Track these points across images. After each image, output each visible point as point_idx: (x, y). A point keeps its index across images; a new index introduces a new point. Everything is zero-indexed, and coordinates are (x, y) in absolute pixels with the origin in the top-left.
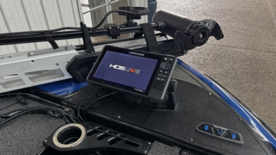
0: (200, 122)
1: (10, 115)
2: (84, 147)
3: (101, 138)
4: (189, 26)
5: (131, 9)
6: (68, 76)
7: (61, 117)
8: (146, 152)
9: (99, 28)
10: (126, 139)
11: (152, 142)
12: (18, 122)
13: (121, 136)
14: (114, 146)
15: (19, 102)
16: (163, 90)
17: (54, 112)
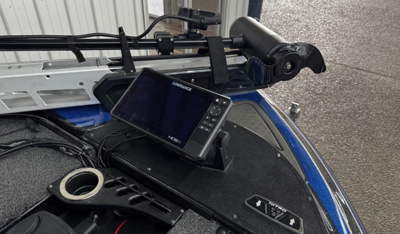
0: (253, 193)
1: (11, 145)
2: (96, 203)
3: (121, 193)
4: (274, 50)
5: (195, 14)
6: (94, 101)
7: (77, 156)
8: (174, 222)
9: (144, 38)
10: (153, 200)
11: (186, 209)
12: (22, 155)
13: (147, 195)
14: (136, 206)
15: (28, 127)
16: (203, 144)
17: (67, 149)
